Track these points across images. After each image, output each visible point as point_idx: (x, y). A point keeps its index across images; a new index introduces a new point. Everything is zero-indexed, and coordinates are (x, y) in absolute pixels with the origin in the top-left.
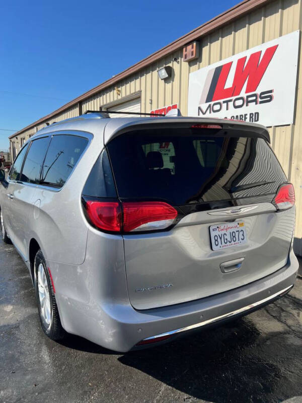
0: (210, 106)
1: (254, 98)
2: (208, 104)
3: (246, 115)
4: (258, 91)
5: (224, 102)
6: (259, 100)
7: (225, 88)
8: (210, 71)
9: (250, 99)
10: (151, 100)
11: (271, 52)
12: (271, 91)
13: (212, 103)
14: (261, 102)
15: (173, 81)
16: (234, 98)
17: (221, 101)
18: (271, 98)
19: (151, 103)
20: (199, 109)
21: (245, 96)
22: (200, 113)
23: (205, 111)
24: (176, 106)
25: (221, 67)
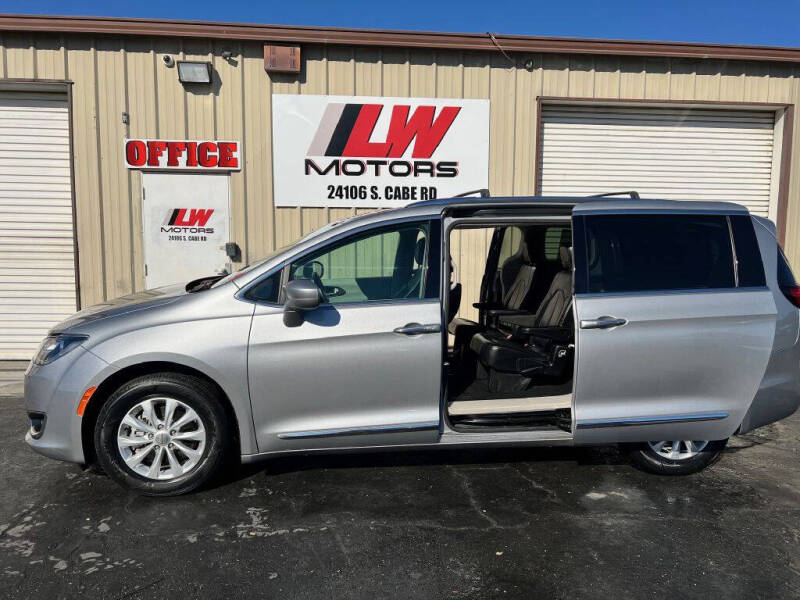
0: (336, 163)
1: (428, 167)
2: (332, 159)
3: (413, 188)
4: (436, 159)
5: (369, 163)
6: (436, 171)
7: (372, 141)
8: (331, 107)
9: (421, 167)
10: (126, 115)
11: (450, 114)
12: (455, 164)
13: (342, 159)
14: (439, 175)
15: (217, 93)
16: (390, 160)
17: (364, 160)
18: (455, 173)
19: (127, 122)
20: (309, 163)
21: (412, 162)
22: (312, 170)
23: (323, 169)
24: (233, 147)
25: (361, 106)
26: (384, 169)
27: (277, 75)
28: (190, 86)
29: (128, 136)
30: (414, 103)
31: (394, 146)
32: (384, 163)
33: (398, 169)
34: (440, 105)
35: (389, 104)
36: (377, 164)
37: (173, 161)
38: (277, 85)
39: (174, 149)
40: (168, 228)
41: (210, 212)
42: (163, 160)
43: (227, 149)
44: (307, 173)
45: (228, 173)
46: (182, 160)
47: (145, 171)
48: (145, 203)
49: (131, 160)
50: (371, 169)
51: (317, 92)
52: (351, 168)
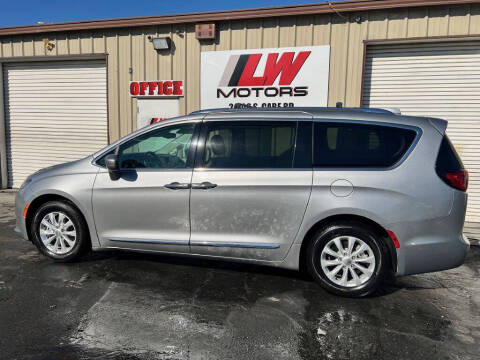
0: (234, 90)
1: (289, 91)
2: (232, 88)
3: (280, 104)
4: (293, 85)
5: (253, 89)
6: (294, 93)
7: (255, 76)
8: (232, 57)
9: (284, 91)
10: (131, 69)
11: (304, 56)
12: (306, 88)
13: (238, 88)
14: (295, 95)
15: (173, 54)
16: (266, 87)
17: (250, 88)
18: (305, 93)
19: (131, 73)
20: (219, 91)
21: (278, 87)
22: (221, 95)
23: (227, 94)
24: (180, 83)
25: (248, 56)
26: (262, 92)
27: (203, 42)
28: (160, 51)
29: (131, 80)
30: (281, 51)
32: (262, 89)
33: (270, 92)
34: (297, 51)
35: (265, 53)
36: (257, 90)
37: (151, 92)
38: (204, 47)
39: (152, 86)
42: (147, 92)
43: (177, 84)
44: (218, 96)
45: (178, 98)
46: (156, 92)
47: (139, 98)
49: (132, 93)
50: (254, 93)
51: (224, 49)
52: (242, 93)
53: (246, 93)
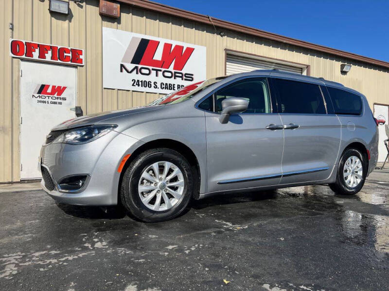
0: (136, 68)
1: (181, 75)
2: (134, 66)
3: (174, 85)
4: (184, 71)
5: (153, 69)
6: (184, 77)
7: (154, 59)
8: (133, 38)
9: (177, 75)
10: (12, 24)
11: (190, 51)
12: (192, 75)
13: (140, 66)
14: (185, 80)
15: (70, 21)
16: (163, 69)
17: (151, 68)
18: (192, 79)
19: (12, 29)
20: (122, 66)
21: (173, 71)
22: (124, 70)
23: (130, 70)
24: (80, 52)
25: (149, 40)
26: (160, 73)
27: (105, 17)
28: (54, 14)
29: (12, 38)
30: (174, 43)
31: (164, 63)
32: (161, 71)
33: (167, 74)
34: (186, 46)
35: (162, 42)
36: (157, 71)
37: (42, 55)
38: (105, 23)
39: (43, 49)
40: (37, 95)
41: (65, 88)
42: (36, 54)
43: (76, 54)
44: (121, 71)
45: (76, 67)
46: (48, 56)
47: (22, 60)
48: (22, 79)
50: (154, 73)
51: (126, 30)
52: (144, 71)
53: (147, 72)
